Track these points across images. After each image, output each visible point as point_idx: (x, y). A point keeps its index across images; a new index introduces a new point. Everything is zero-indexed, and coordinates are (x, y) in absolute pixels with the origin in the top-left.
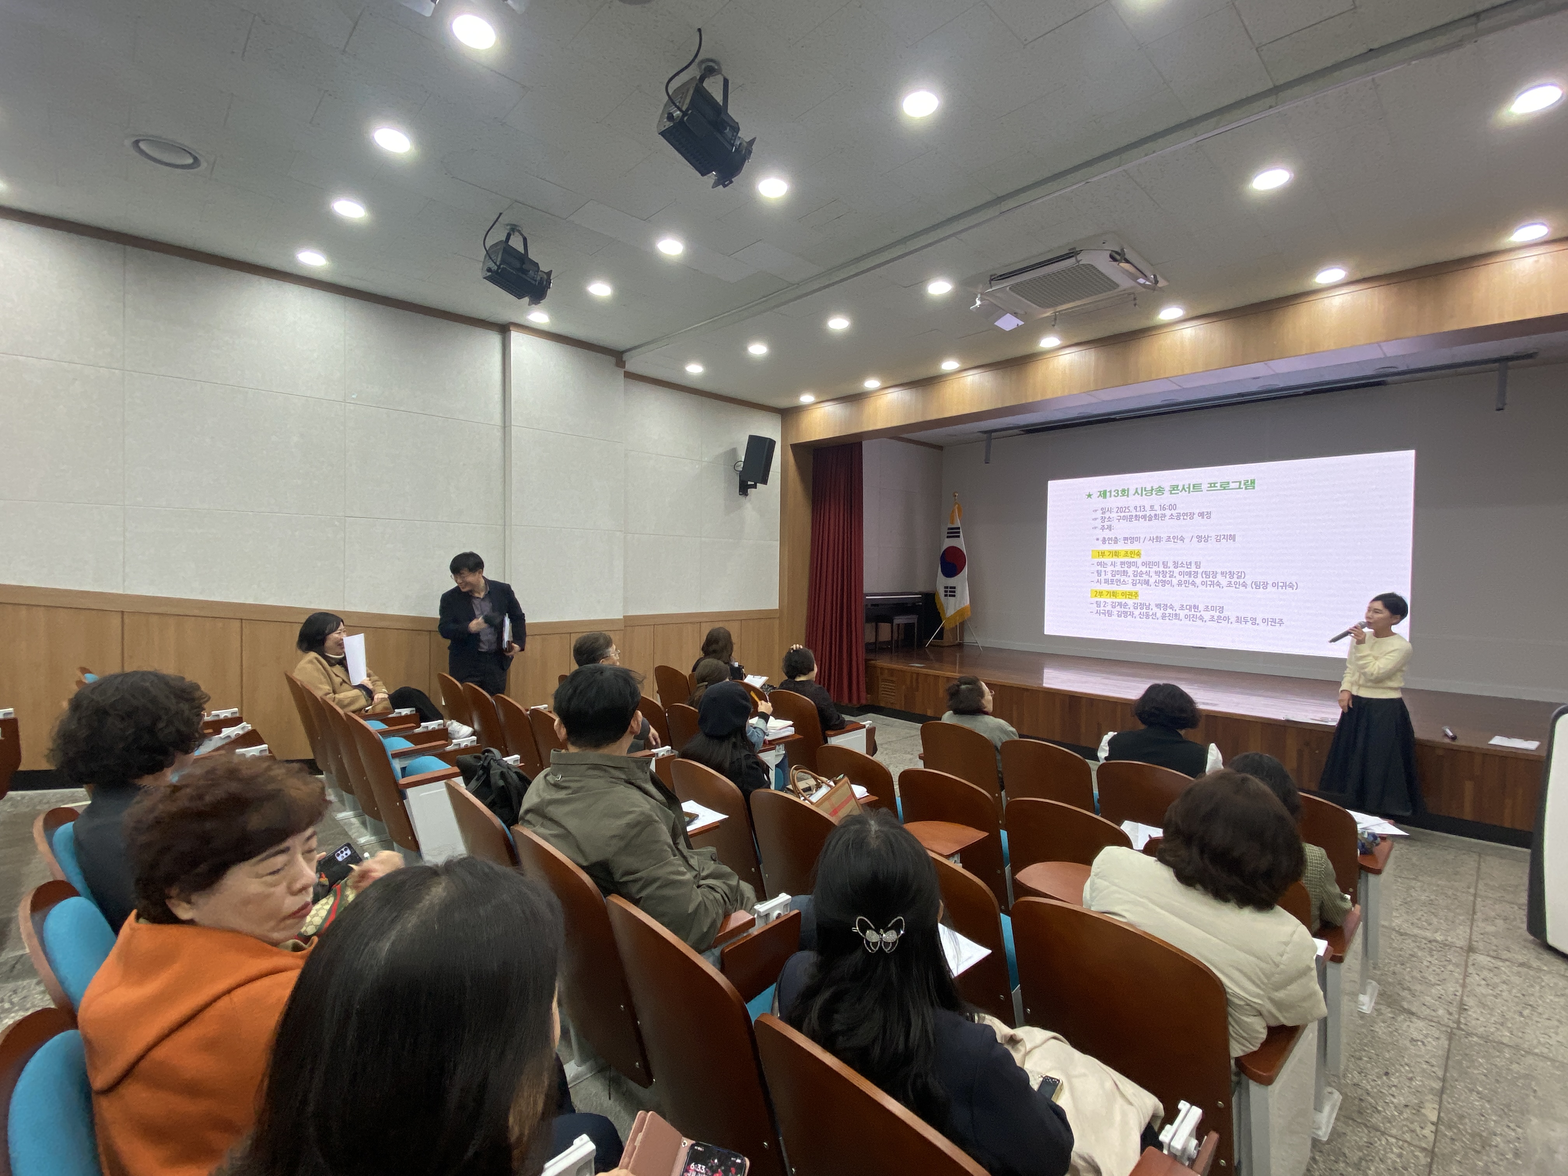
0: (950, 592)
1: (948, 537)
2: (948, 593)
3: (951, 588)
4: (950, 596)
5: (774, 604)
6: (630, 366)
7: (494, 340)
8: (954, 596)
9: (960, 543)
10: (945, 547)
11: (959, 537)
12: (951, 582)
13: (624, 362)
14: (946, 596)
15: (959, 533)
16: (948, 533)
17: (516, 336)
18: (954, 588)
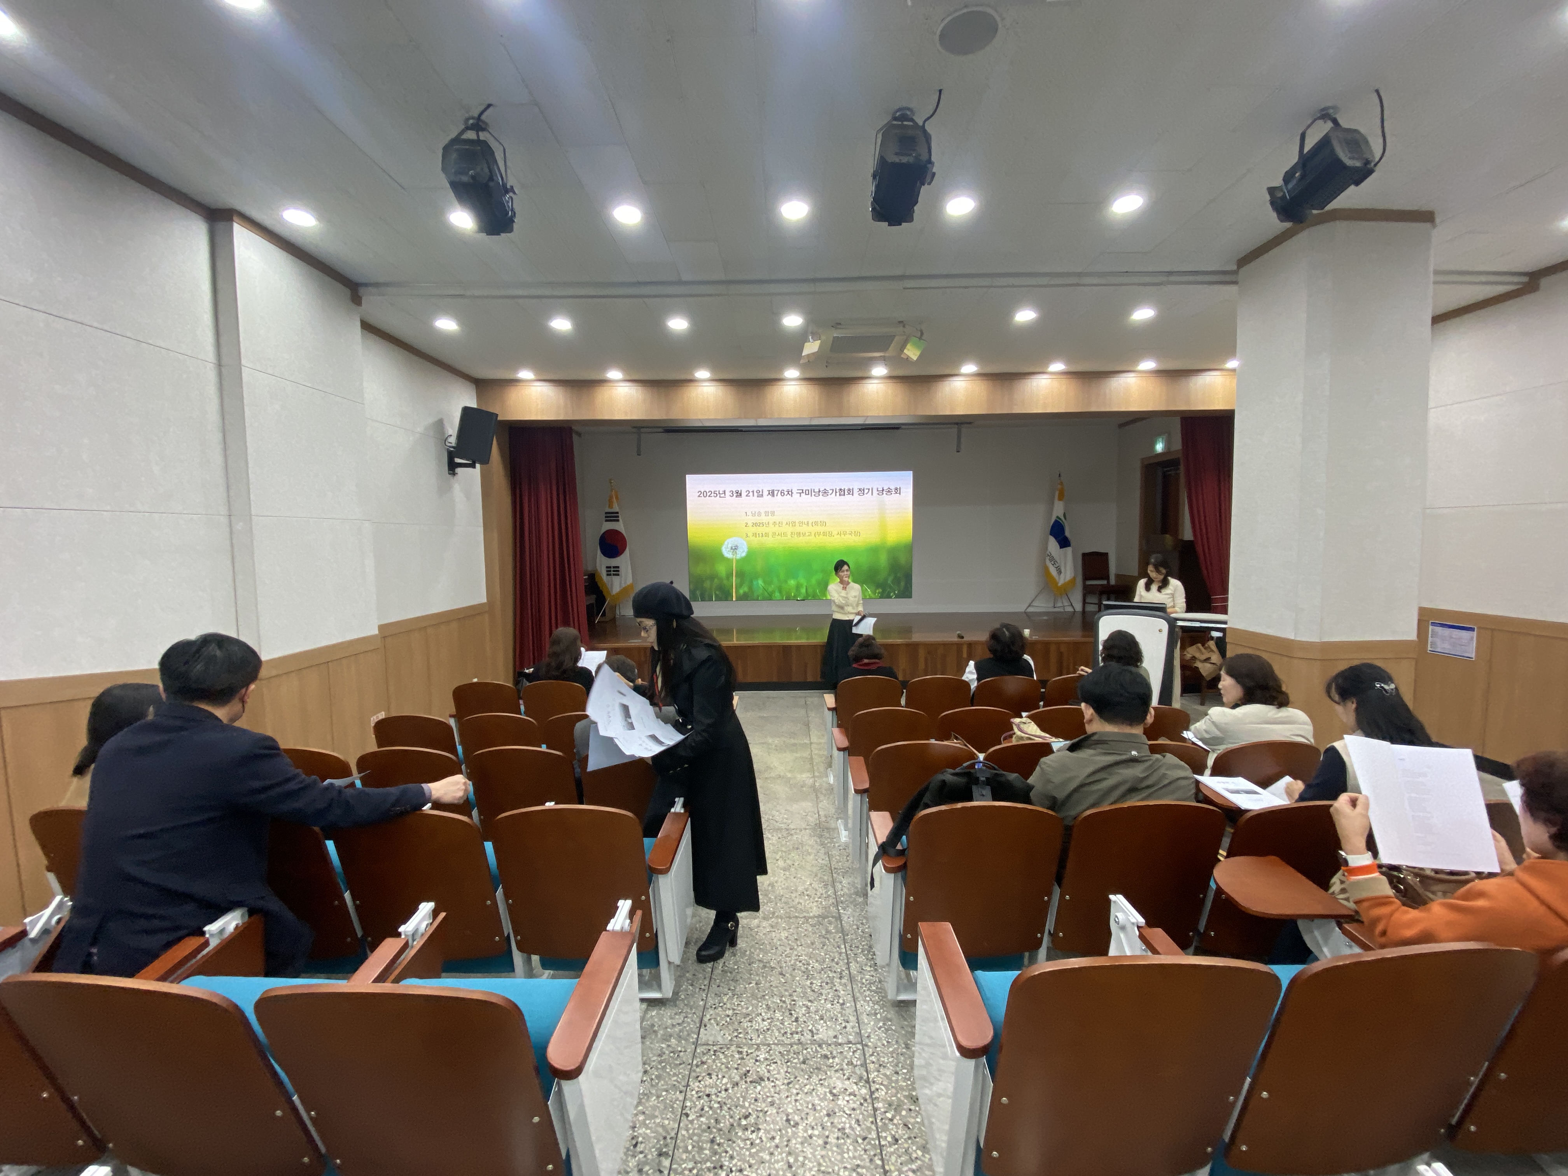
0: (614, 571)
1: (606, 521)
2: (612, 573)
3: (614, 567)
4: (614, 575)
5: (482, 598)
7: (201, 227)
8: (618, 575)
9: (619, 526)
10: (604, 530)
11: (618, 521)
12: (614, 562)
13: (361, 301)
14: (608, 575)
15: (618, 517)
16: (606, 517)
17: (238, 229)
18: (618, 567)
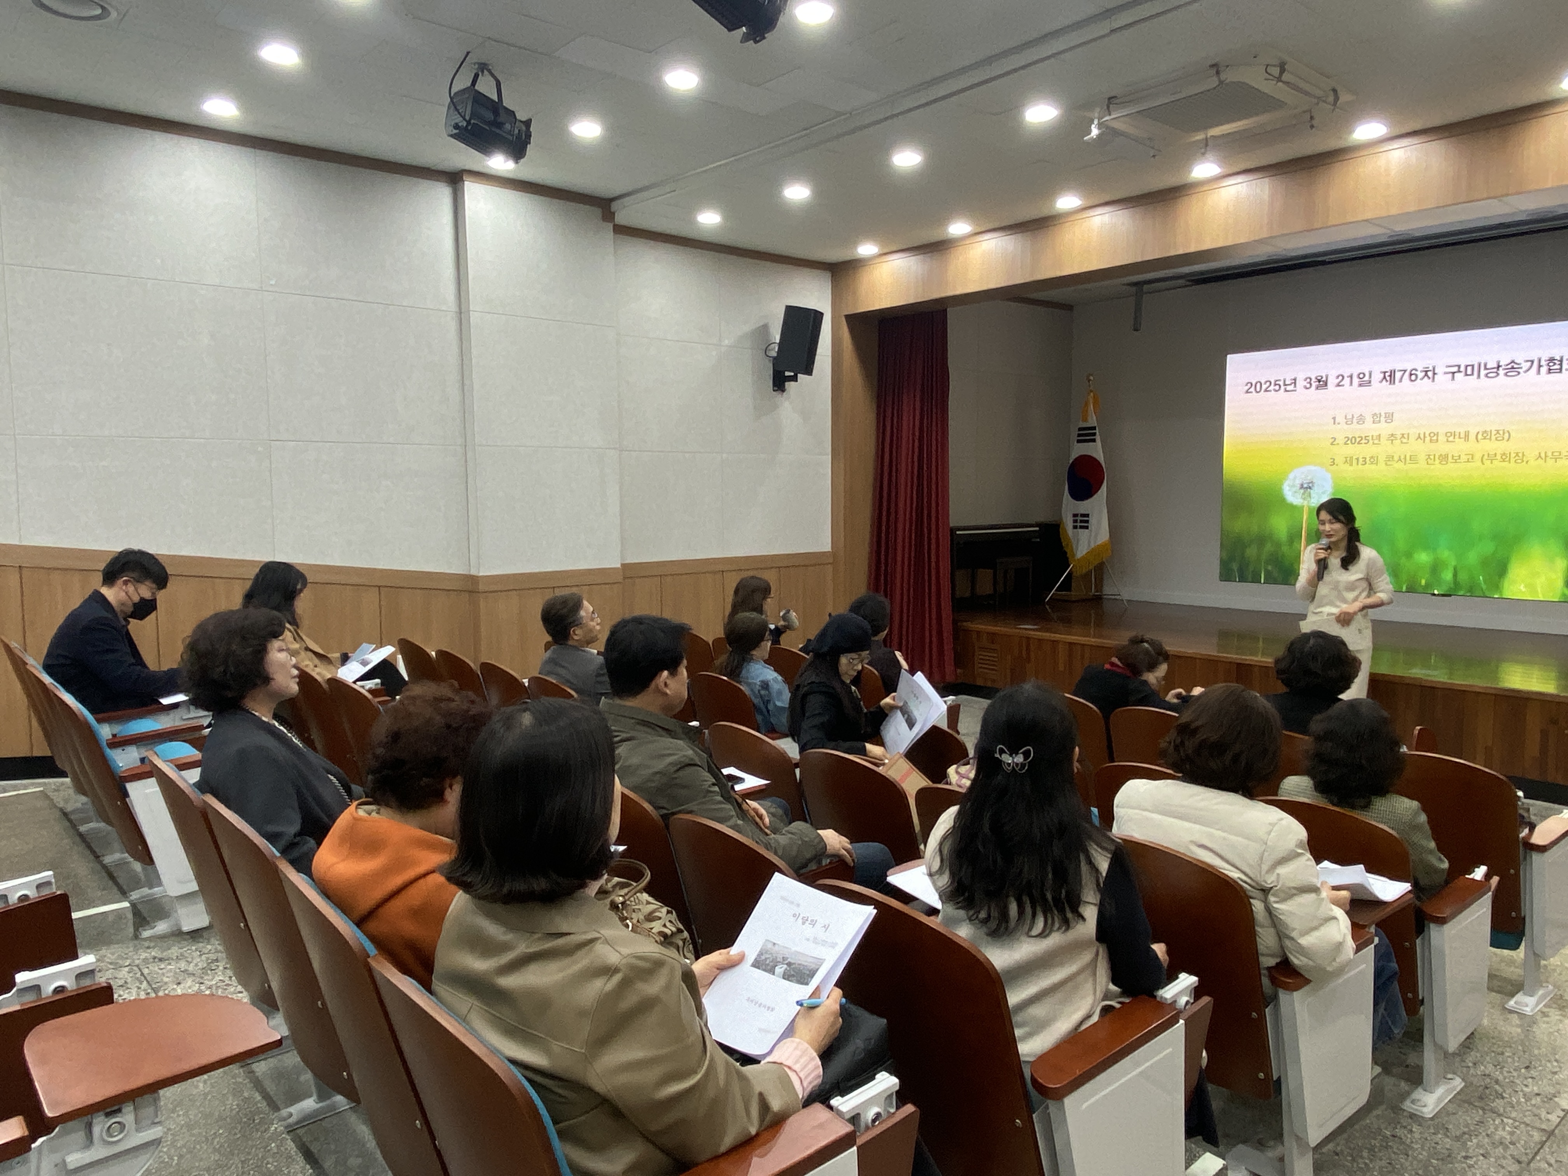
0: (1081, 521)
1: (1079, 441)
2: (1079, 524)
3: (1083, 515)
4: (1081, 527)
5: (824, 544)
6: (622, 218)
7: (442, 193)
8: (1087, 528)
9: (1096, 450)
10: (1074, 455)
11: (1094, 441)
12: (1083, 506)
13: (614, 214)
14: (1075, 527)
15: (1094, 434)
16: (1079, 435)
17: (472, 190)
18: (1087, 516)
